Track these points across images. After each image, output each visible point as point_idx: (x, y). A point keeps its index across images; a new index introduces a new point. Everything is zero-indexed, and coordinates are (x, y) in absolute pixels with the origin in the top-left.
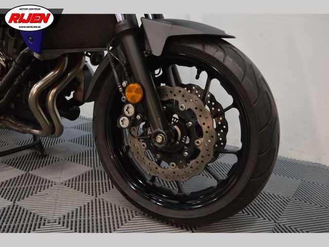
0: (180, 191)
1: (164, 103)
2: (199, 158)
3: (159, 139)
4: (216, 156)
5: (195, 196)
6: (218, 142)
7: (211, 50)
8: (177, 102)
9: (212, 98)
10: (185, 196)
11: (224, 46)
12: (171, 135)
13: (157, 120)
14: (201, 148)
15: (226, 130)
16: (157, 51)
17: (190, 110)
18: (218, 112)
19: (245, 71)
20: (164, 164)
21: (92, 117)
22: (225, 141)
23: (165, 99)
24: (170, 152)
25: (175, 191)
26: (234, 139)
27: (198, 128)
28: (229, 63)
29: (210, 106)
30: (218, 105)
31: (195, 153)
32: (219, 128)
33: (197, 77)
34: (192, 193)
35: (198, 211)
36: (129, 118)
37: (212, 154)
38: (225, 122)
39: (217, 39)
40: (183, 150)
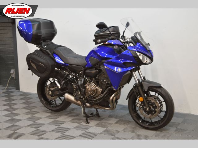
0: (151, 121)
1: (148, 101)
2: (156, 113)
3: (147, 109)
4: (160, 113)
5: (156, 122)
6: (161, 109)
7: (159, 90)
8: (151, 100)
9: (159, 99)
10: (152, 122)
11: (162, 89)
12: (150, 108)
13: (147, 105)
14: (157, 111)
15: (162, 106)
16: (146, 90)
17: (154, 102)
18: (161, 102)
19: (166, 94)
20: (147, 115)
21: (128, 105)
22: (162, 109)
23: (148, 100)
24: (149, 112)
25: (150, 121)
26: (164, 108)
27: (156, 106)
28: (163, 93)
29: (158, 100)
30: (160, 100)
31: (155, 112)
32: (161, 106)
33: (155, 94)
34: (155, 122)
35: (157, 125)
36: (140, 104)
37: (159, 112)
38: (162, 104)
39: (160, 87)
40: (153, 111)
